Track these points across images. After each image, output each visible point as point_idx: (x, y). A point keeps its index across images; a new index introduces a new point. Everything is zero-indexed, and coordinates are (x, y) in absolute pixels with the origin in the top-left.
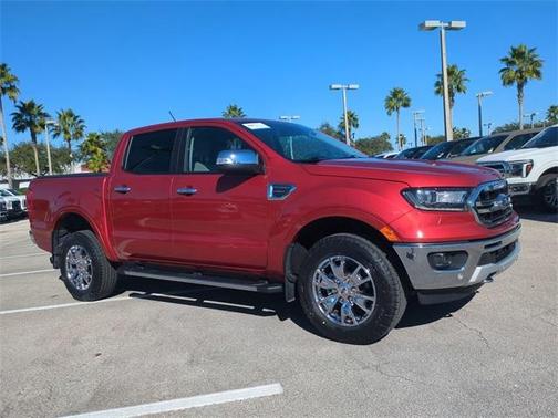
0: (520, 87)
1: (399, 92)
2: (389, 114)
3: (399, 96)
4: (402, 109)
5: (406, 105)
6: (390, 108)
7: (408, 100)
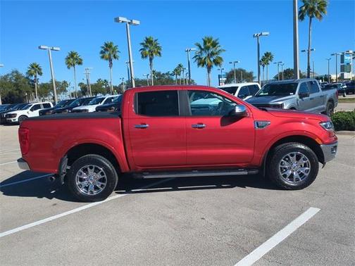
0: (151, 60)
1: (75, 54)
2: (69, 68)
3: (75, 56)
4: (76, 66)
5: (80, 63)
6: (69, 65)
7: (81, 60)
